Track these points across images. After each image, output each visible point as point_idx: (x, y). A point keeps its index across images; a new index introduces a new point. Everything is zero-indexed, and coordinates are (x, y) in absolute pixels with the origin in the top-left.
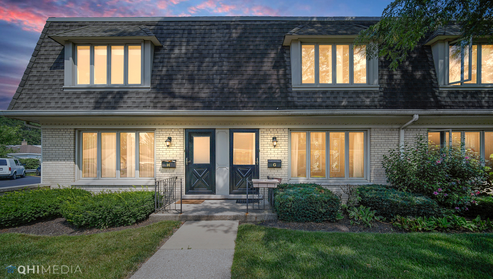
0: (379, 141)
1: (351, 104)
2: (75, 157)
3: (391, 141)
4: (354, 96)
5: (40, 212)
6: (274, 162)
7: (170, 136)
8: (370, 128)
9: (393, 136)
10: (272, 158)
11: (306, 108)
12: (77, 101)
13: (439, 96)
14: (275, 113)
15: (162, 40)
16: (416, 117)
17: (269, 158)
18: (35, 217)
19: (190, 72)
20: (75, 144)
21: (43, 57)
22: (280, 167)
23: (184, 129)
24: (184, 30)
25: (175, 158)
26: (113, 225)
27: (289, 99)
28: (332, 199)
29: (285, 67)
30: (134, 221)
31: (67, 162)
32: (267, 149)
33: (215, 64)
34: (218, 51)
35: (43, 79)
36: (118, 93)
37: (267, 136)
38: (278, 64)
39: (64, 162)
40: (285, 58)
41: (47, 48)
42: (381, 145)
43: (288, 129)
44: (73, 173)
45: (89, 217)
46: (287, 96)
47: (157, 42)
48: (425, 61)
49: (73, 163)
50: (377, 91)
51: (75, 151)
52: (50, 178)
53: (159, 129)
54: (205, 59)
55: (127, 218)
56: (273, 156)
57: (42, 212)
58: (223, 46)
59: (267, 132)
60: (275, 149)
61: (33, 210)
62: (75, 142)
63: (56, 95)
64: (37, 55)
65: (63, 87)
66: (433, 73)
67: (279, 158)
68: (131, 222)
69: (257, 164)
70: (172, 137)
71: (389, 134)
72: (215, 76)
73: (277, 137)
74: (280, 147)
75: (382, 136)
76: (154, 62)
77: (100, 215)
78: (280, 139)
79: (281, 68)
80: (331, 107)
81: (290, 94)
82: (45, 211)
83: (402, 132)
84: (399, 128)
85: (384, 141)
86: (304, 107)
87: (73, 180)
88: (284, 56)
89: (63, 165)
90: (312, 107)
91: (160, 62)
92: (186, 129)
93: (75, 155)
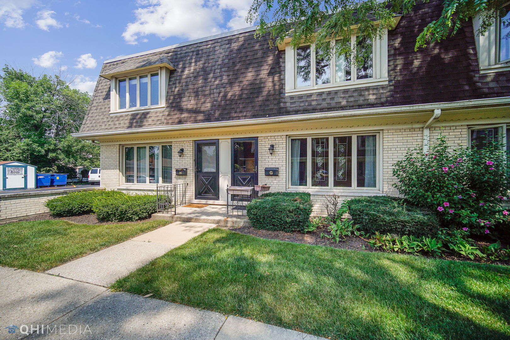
0: (394, 144)
1: (351, 104)
2: (119, 167)
3: (411, 143)
4: (355, 94)
5: (84, 207)
6: (271, 170)
7: (183, 148)
8: (383, 130)
9: (414, 138)
10: (270, 166)
11: (299, 113)
12: (117, 123)
13: (479, 82)
14: (264, 120)
15: (176, 64)
16: (438, 112)
17: (267, 166)
18: (81, 211)
19: (195, 89)
20: (119, 156)
21: (100, 91)
22: (277, 175)
23: (193, 141)
24: (193, 52)
25: (186, 167)
26: (121, 220)
27: (282, 105)
28: (298, 209)
29: (280, 73)
30: (137, 218)
31: (115, 171)
32: (265, 157)
33: (216, 78)
34: (219, 67)
35: (99, 108)
36: (143, 114)
37: (265, 144)
38: (273, 71)
39: (113, 171)
40: (281, 63)
41: (102, 84)
42: (397, 149)
43: (286, 135)
44: (118, 179)
45: (105, 212)
46: (279, 103)
47: (171, 67)
48: (460, 38)
49: (119, 171)
50: (386, 85)
51: (119, 162)
52: (105, 182)
53: (175, 142)
54: (208, 76)
55: (131, 215)
56: (271, 164)
57: (85, 207)
58: (224, 61)
59: (265, 140)
60: (272, 157)
61: (79, 205)
62: (119, 155)
63: (105, 120)
64: (97, 90)
65: (110, 112)
66: (471, 52)
67: (277, 166)
68: (134, 219)
69: (256, 172)
70: (184, 148)
71: (409, 136)
72: (215, 90)
73: (274, 144)
74: (277, 155)
75: (399, 139)
76: (169, 85)
77: (111, 211)
78: (278, 146)
79: (275, 74)
80: (326, 110)
81: (283, 100)
82: (87, 207)
83: (426, 132)
84: (423, 128)
85: (402, 144)
86: (297, 112)
87: (118, 184)
88: (279, 61)
89: (113, 173)
90: (305, 111)
91: (174, 84)
92: (195, 141)
93: (119, 165)
